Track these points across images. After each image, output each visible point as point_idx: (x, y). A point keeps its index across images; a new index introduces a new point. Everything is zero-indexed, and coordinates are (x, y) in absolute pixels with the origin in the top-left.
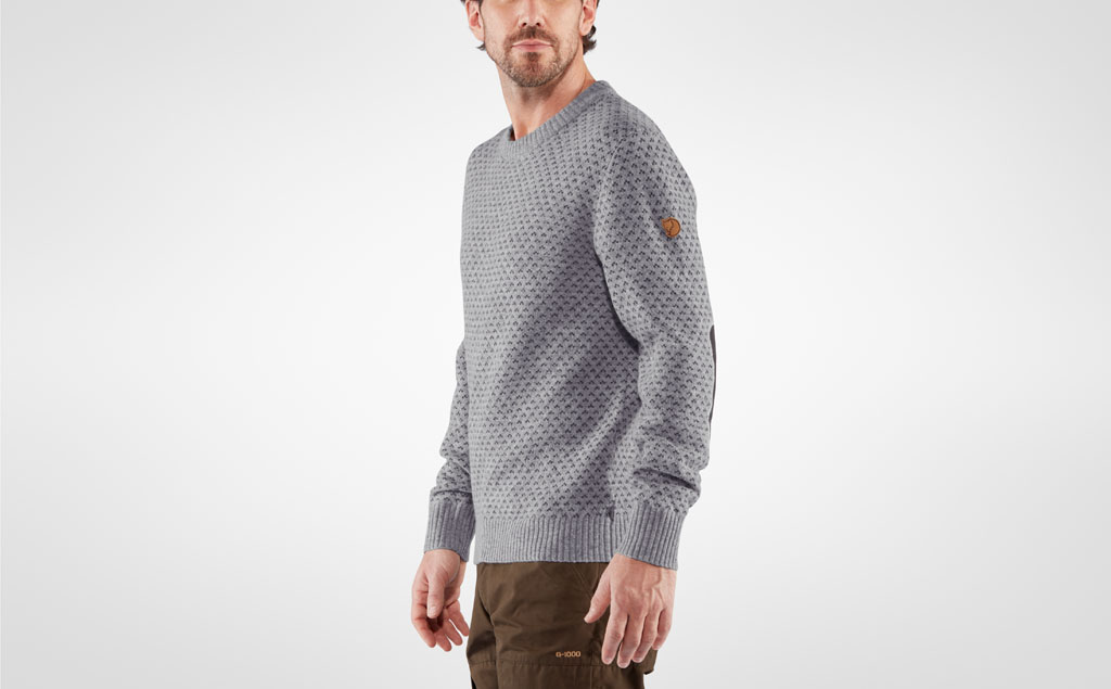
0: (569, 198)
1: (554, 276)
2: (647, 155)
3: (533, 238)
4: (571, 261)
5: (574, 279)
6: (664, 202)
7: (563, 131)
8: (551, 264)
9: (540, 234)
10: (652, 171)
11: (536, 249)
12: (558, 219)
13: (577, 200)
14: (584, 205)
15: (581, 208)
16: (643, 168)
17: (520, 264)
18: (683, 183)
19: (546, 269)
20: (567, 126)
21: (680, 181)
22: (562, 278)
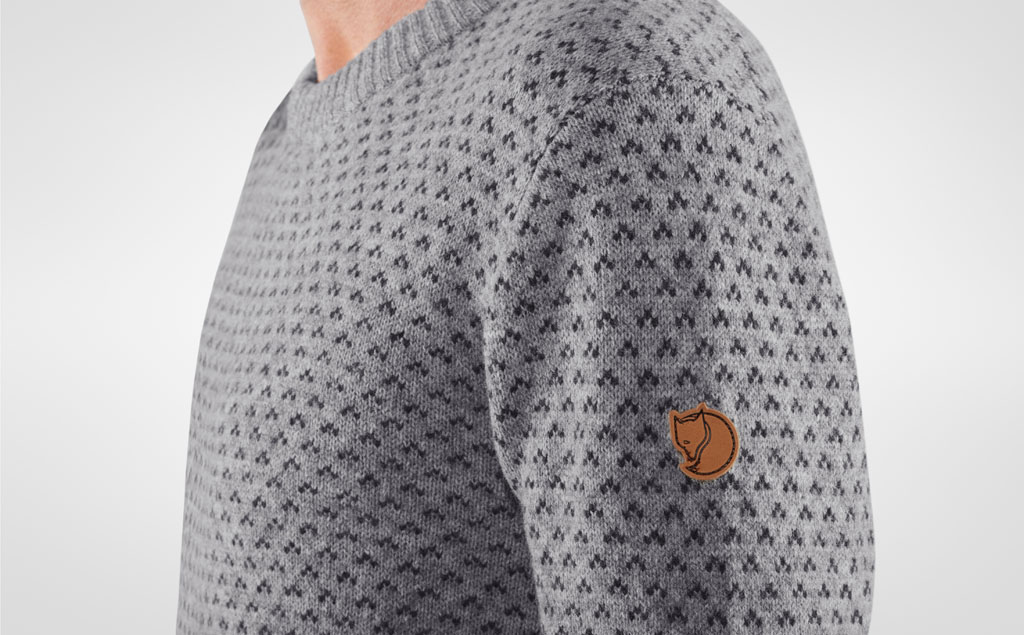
0: (403, 304)
1: (379, 576)
2: (654, 172)
3: (294, 435)
4: (434, 529)
5: (450, 596)
6: (687, 347)
7: (435, 58)
8: (365, 531)
9: (315, 426)
10: (663, 231)
11: (305, 475)
12: (371, 379)
13: (434, 318)
14: (458, 337)
15: (451, 350)
16: (632, 220)
17: (261, 521)
18: (798, 277)
19: (347, 550)
20: (451, 41)
21: (784, 268)
22: (405, 587)
